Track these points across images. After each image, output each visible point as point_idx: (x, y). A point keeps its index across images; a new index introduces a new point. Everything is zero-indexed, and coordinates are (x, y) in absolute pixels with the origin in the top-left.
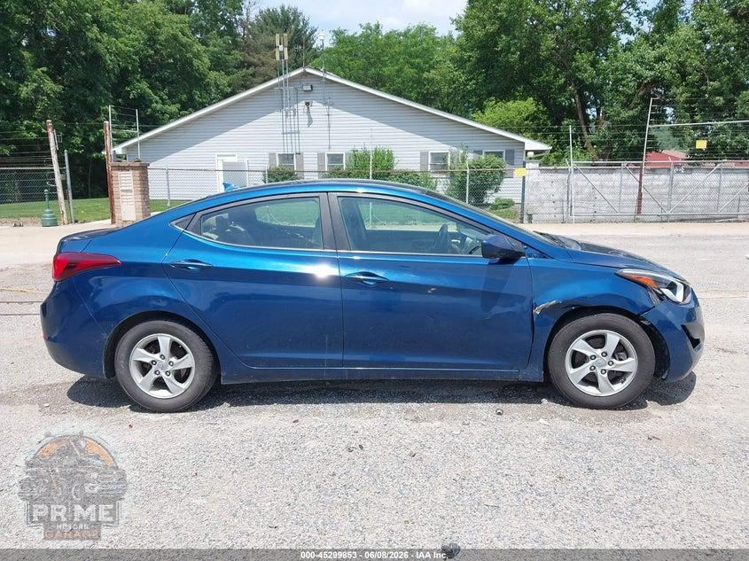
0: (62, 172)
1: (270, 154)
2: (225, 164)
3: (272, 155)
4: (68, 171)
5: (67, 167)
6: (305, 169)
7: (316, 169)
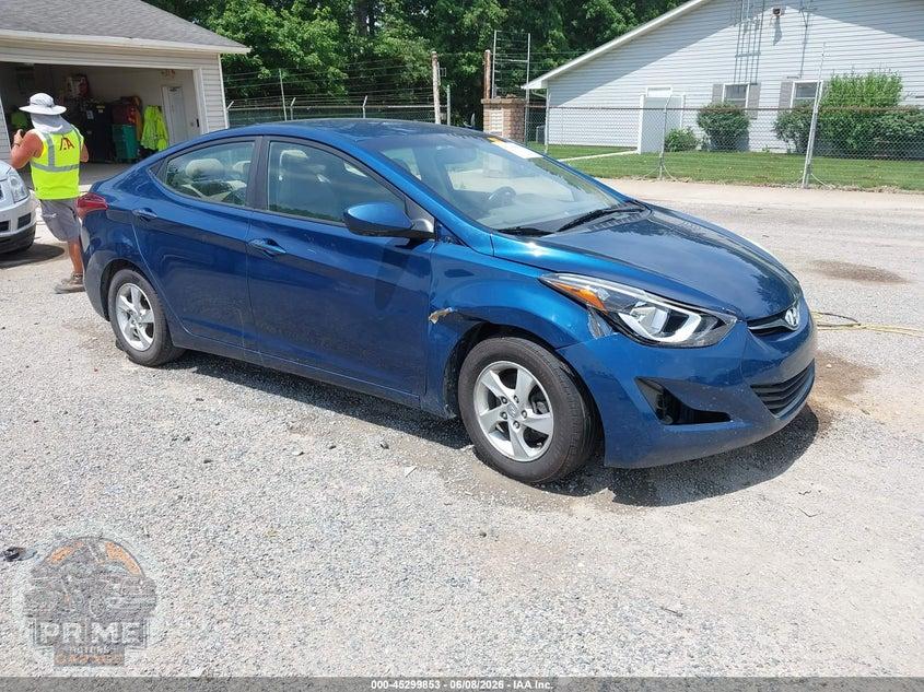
0: (443, 110)
1: (715, 86)
2: (647, 100)
3: (717, 87)
4: (449, 110)
5: (449, 105)
6: (761, 106)
7: (776, 105)
